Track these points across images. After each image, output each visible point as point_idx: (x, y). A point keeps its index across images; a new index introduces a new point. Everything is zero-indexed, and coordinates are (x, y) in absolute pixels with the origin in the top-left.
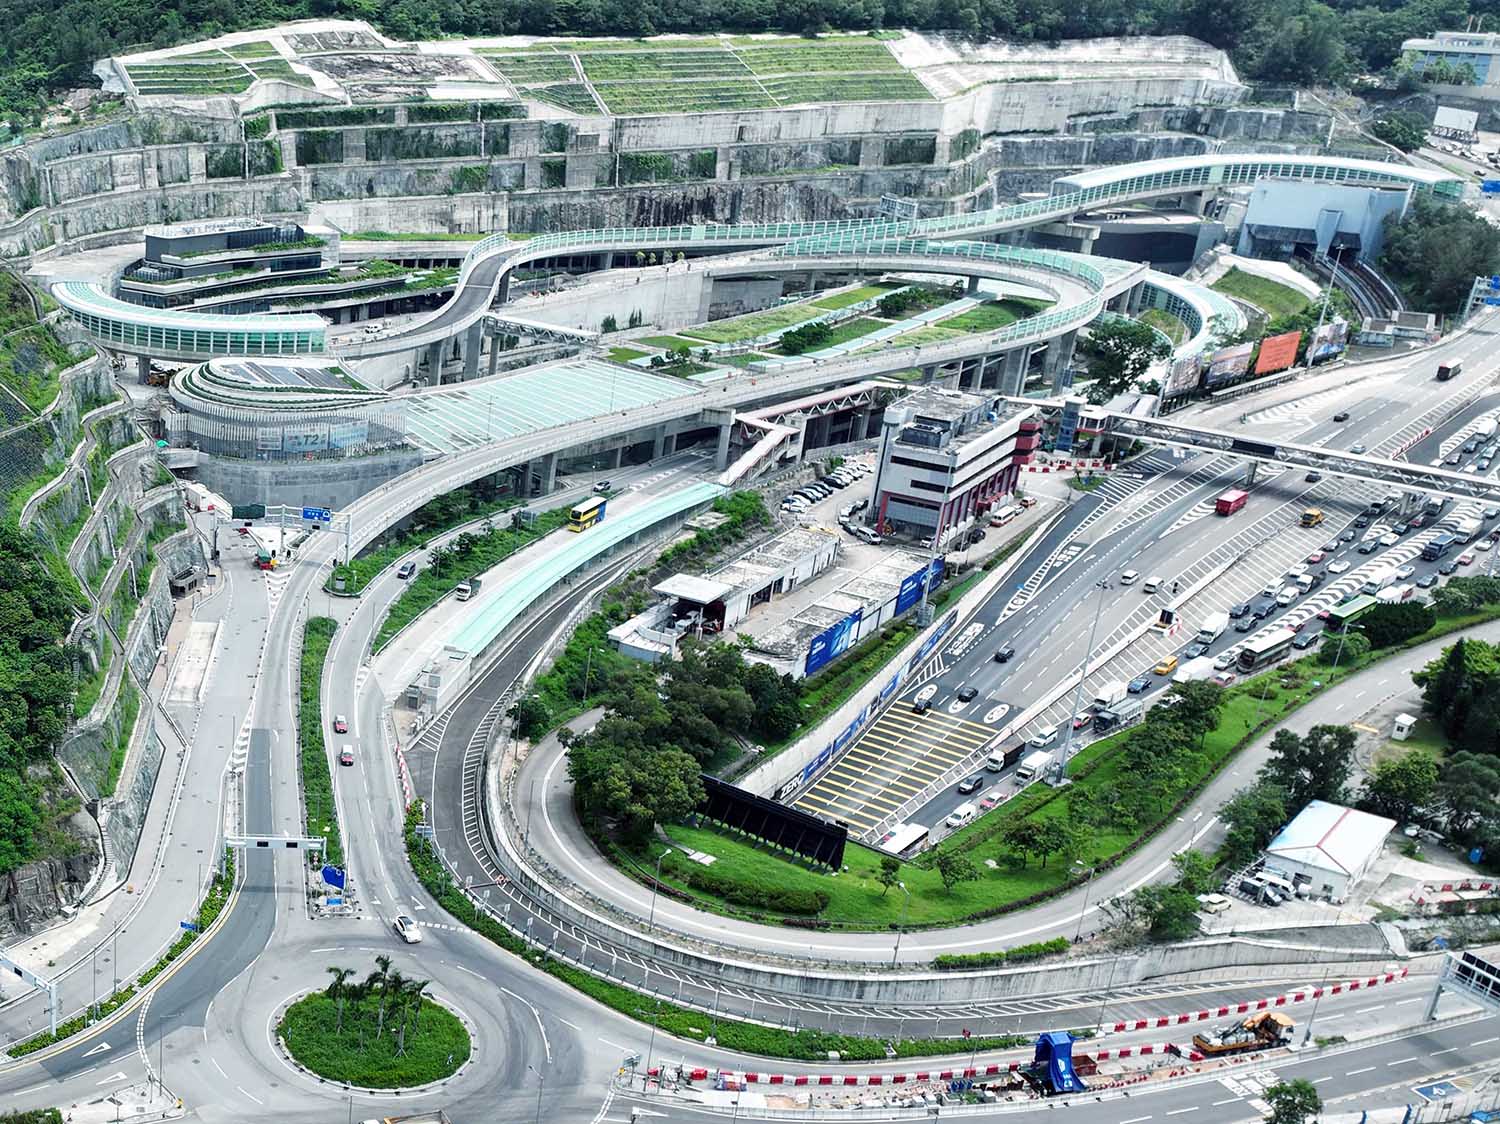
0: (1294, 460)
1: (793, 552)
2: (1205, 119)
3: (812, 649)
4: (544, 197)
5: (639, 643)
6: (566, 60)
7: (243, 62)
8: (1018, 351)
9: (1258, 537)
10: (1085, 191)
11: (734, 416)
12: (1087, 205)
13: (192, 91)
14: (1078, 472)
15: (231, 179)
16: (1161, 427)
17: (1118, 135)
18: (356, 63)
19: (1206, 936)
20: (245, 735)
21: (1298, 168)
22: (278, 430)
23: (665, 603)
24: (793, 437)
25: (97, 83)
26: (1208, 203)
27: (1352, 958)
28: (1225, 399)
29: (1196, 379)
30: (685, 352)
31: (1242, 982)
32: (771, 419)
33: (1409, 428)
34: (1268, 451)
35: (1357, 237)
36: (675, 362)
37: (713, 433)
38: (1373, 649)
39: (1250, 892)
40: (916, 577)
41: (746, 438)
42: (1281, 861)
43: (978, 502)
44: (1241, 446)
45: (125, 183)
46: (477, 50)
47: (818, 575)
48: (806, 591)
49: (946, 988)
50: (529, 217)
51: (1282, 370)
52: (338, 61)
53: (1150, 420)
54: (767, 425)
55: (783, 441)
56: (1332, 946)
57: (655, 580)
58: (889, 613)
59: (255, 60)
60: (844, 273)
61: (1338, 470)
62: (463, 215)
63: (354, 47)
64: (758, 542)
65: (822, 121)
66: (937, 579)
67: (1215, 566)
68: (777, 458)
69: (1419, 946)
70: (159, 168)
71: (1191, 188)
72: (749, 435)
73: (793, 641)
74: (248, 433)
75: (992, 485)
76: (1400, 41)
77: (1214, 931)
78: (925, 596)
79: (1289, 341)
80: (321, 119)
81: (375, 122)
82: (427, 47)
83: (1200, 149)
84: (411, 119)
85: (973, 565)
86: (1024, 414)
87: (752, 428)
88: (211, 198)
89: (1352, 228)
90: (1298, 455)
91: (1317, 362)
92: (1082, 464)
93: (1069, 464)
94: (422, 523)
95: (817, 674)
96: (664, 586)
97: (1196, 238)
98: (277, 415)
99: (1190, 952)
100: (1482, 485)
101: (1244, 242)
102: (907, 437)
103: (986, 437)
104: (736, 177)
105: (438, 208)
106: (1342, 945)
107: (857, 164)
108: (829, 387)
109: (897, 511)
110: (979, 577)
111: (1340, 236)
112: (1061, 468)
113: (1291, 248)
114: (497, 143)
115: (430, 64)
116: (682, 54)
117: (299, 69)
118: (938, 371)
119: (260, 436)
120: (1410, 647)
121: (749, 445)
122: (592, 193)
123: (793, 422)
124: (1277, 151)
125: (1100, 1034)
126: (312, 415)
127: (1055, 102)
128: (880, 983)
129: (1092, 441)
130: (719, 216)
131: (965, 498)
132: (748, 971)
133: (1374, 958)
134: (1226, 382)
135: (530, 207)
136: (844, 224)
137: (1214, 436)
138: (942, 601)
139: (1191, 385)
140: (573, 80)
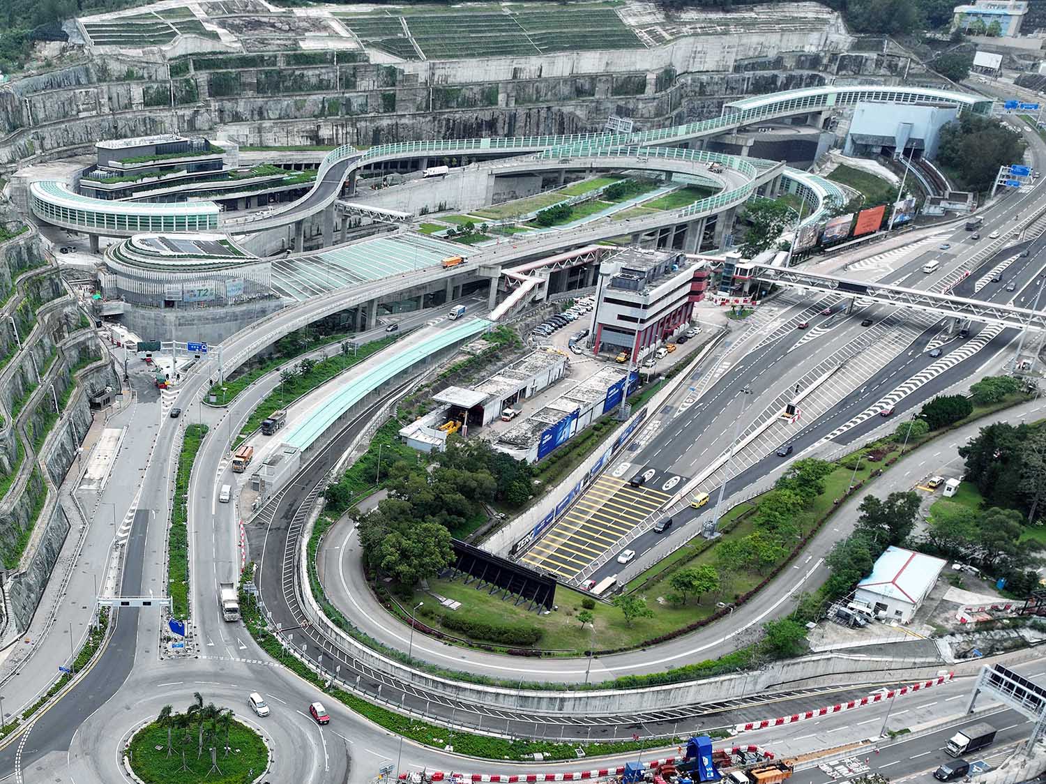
0: (879, 296)
1: (535, 369)
2: (825, 61)
3: (542, 440)
4: (380, 118)
5: (421, 438)
6: (396, 22)
7: (169, 22)
8: (696, 222)
9: (853, 351)
10: (745, 112)
11: (500, 271)
12: (746, 122)
13: (132, 43)
14: (734, 307)
15: (161, 107)
16: (791, 274)
17: (767, 73)
18: (249, 23)
19: (813, 653)
20: (131, 515)
21: (885, 94)
22: (179, 286)
23: (442, 407)
24: (541, 285)
25: (64, 37)
26: (826, 120)
27: (915, 666)
28: (833, 254)
29: (815, 240)
30: (470, 226)
31: (837, 687)
32: (527, 273)
33: (955, 272)
34: (861, 289)
35: (922, 141)
36: (463, 233)
37: (486, 283)
38: (931, 430)
39: (845, 619)
40: (619, 385)
41: (508, 286)
42: (866, 593)
43: (665, 329)
44: (844, 286)
45: (85, 110)
46: (333, 14)
47: (553, 384)
48: (542, 396)
49: (623, 701)
50: (371, 133)
51: (872, 233)
52: (237, 22)
53: (783, 269)
54: (523, 277)
55: (533, 288)
56: (901, 657)
57: (436, 391)
58: (599, 411)
59: (178, 20)
60: (583, 170)
61: (909, 302)
62: (325, 132)
63: (248, 12)
64: (511, 362)
65: (570, 65)
66: (633, 386)
67: (824, 372)
68: (530, 300)
69: (962, 655)
70: (110, 99)
71: (815, 109)
72: (511, 284)
73: (529, 435)
74: (158, 289)
75: (674, 317)
76: (952, 7)
77: (818, 650)
78: (624, 399)
79: (877, 212)
80: (226, 63)
81: (263, 66)
82: (299, 12)
83: (821, 82)
84: (288, 64)
85: (659, 375)
86: (697, 266)
87: (513, 280)
88: (148, 121)
89: (918, 134)
90: (881, 292)
91: (895, 226)
92: (737, 301)
93: (728, 301)
94: (279, 351)
95: (547, 457)
96: (441, 396)
97: (817, 144)
98: (178, 275)
99: (801, 665)
100: (1005, 311)
101: (848, 145)
102: (616, 284)
103: (669, 282)
104: (512, 104)
105: (308, 127)
106: (909, 656)
107: (593, 95)
108: (567, 249)
109: (609, 338)
110: (665, 383)
111: (910, 140)
112: (723, 304)
113: (879, 150)
114: (348, 80)
115: (301, 24)
116: (476, 17)
117: (210, 27)
118: (643, 237)
119: (166, 291)
120: (956, 428)
121: (511, 291)
122: (414, 116)
123: (540, 275)
124: (872, 83)
125: (735, 732)
126: (203, 274)
127: (726, 50)
128: (575, 699)
129: (743, 284)
130: (500, 132)
131: (655, 326)
132: (479, 692)
133: (931, 665)
134: (835, 241)
135: (371, 126)
136: (583, 136)
137: (827, 280)
138: (637, 402)
139: (811, 244)
140: (400, 35)
